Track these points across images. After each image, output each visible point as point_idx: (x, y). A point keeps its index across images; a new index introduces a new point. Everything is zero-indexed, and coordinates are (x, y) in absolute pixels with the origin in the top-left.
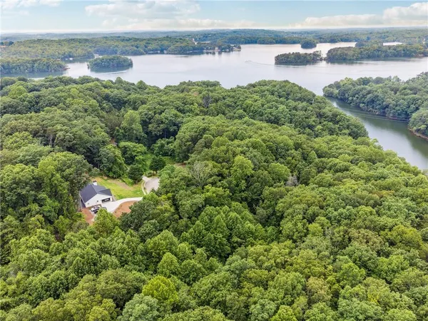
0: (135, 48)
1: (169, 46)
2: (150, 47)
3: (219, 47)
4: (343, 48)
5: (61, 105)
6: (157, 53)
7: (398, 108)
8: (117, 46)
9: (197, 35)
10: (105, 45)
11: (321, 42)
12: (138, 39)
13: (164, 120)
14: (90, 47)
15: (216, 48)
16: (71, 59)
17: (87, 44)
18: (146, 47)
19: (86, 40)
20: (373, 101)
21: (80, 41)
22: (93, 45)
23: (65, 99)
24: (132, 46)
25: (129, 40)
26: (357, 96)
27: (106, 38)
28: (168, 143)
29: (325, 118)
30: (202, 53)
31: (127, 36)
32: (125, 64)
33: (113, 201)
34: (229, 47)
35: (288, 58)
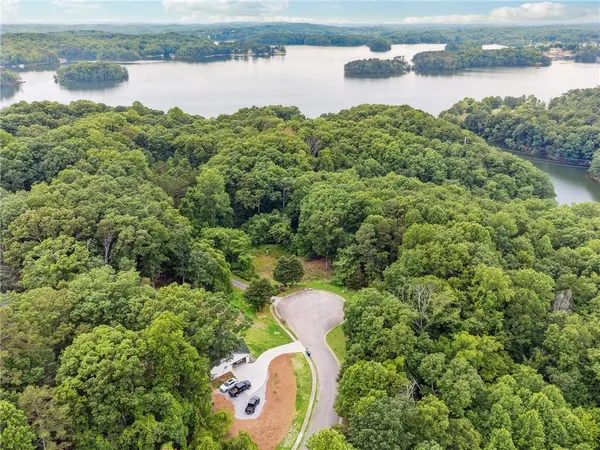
0: (126, 51)
1: (177, 48)
2: (148, 48)
3: (254, 49)
4: (434, 53)
5: (82, 162)
6: (159, 59)
7: (567, 145)
8: (94, 46)
9: (214, 31)
10: (75, 44)
11: (395, 43)
12: (127, 36)
13: (260, 182)
14: (51, 47)
15: (250, 51)
16: (22, 66)
17: (44, 42)
18: (141, 48)
19: (42, 36)
20: (524, 134)
21: (32, 37)
22: (55, 44)
23: (85, 150)
24: (120, 46)
25: (112, 36)
26: (498, 126)
27: (74, 32)
28: (272, 222)
29: (495, 167)
30: (229, 58)
31: (106, 31)
32: (117, 76)
33: (251, 362)
34: (268, 49)
35: (364, 66)
